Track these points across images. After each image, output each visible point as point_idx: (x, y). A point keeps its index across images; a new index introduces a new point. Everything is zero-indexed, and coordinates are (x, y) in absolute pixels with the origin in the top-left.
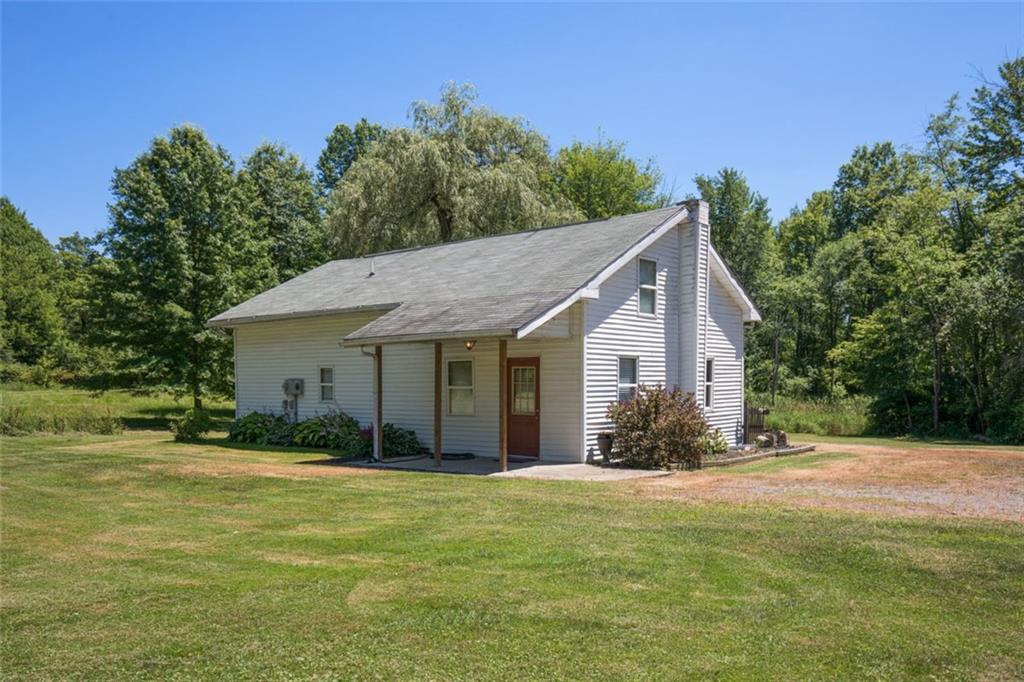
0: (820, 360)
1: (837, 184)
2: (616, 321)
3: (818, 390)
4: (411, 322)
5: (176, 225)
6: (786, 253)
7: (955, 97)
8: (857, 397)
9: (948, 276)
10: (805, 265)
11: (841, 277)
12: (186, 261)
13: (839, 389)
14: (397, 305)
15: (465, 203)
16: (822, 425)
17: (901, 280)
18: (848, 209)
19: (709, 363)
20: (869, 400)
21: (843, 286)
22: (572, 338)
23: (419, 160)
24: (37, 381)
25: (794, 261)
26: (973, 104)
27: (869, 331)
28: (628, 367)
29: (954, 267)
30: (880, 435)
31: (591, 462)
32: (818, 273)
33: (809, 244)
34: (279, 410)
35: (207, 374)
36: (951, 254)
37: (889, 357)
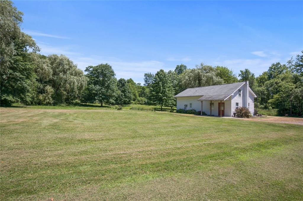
0: (266, 102)
1: (269, 70)
2: (235, 98)
3: (266, 108)
4: (207, 98)
5: (161, 83)
6: (258, 83)
7: (292, 57)
8: (274, 109)
9: (293, 88)
10: (262, 85)
11: (270, 87)
12: (162, 87)
13: (271, 108)
14: (203, 96)
15: (204, 79)
16: (267, 114)
17: (282, 89)
18: (271, 75)
19: (249, 103)
20: (277, 110)
21: (270, 89)
22: (229, 100)
23: (197, 73)
24: (135, 103)
25: (260, 84)
26: (297, 58)
27: (277, 98)
28: (237, 104)
29: (293, 87)
30: (279, 116)
31: (232, 116)
32: (265, 86)
33: (263, 81)
34: (183, 108)
35: (164, 103)
36: (293, 84)
37: (281, 102)
